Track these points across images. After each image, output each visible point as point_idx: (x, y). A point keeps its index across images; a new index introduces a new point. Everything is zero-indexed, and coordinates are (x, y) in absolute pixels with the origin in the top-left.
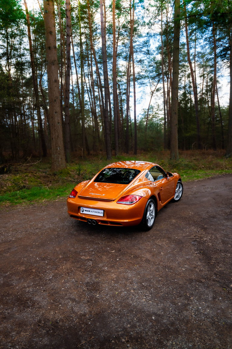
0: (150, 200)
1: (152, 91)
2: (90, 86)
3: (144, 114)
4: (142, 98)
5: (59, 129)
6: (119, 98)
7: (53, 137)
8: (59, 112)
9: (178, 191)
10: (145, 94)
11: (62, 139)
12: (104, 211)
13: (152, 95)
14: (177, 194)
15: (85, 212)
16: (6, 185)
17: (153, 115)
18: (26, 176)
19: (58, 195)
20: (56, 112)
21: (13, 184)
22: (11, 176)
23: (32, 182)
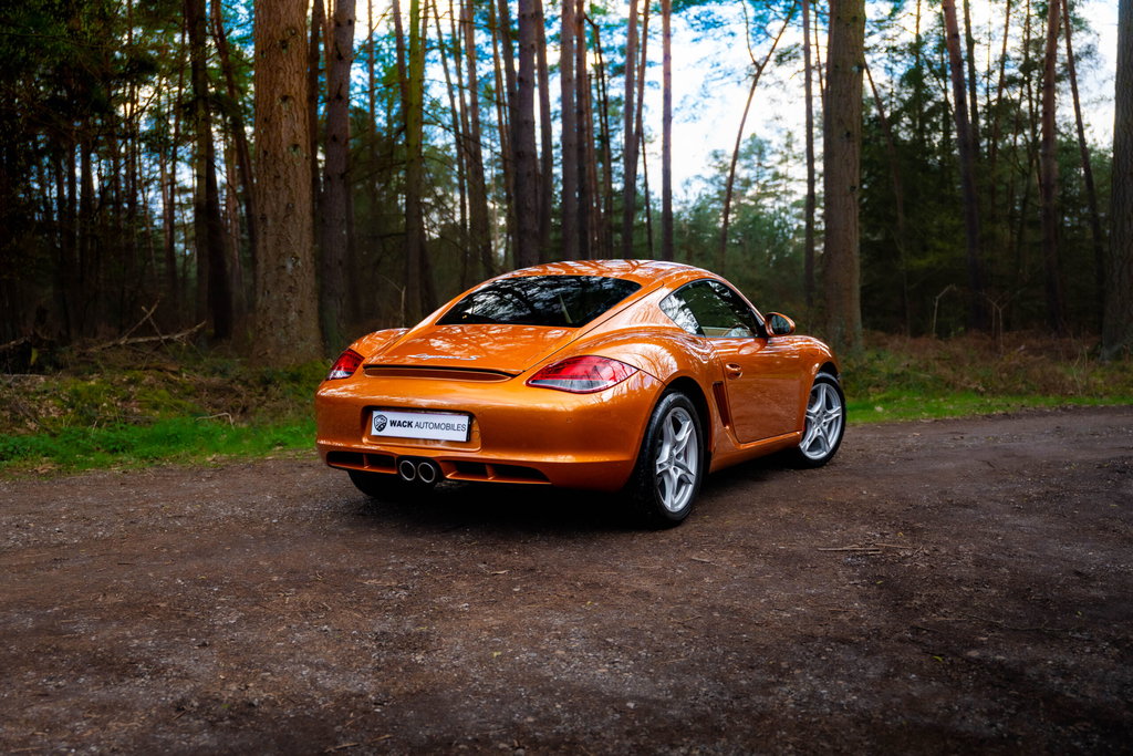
0: (671, 397)
1: (757, 59)
2: (457, 23)
3: (717, 177)
4: (706, 95)
5: (296, 176)
6: (594, 92)
7: (268, 210)
8: (298, 100)
9: (819, 420)
10: (721, 75)
11: (308, 221)
12: (471, 416)
13: (756, 77)
14: (814, 432)
15: (389, 431)
16: (35, 413)
17: (761, 182)
18: (131, 382)
19: (279, 445)
20: (285, 98)
21: (69, 410)
22: (58, 380)
23: (156, 407)
